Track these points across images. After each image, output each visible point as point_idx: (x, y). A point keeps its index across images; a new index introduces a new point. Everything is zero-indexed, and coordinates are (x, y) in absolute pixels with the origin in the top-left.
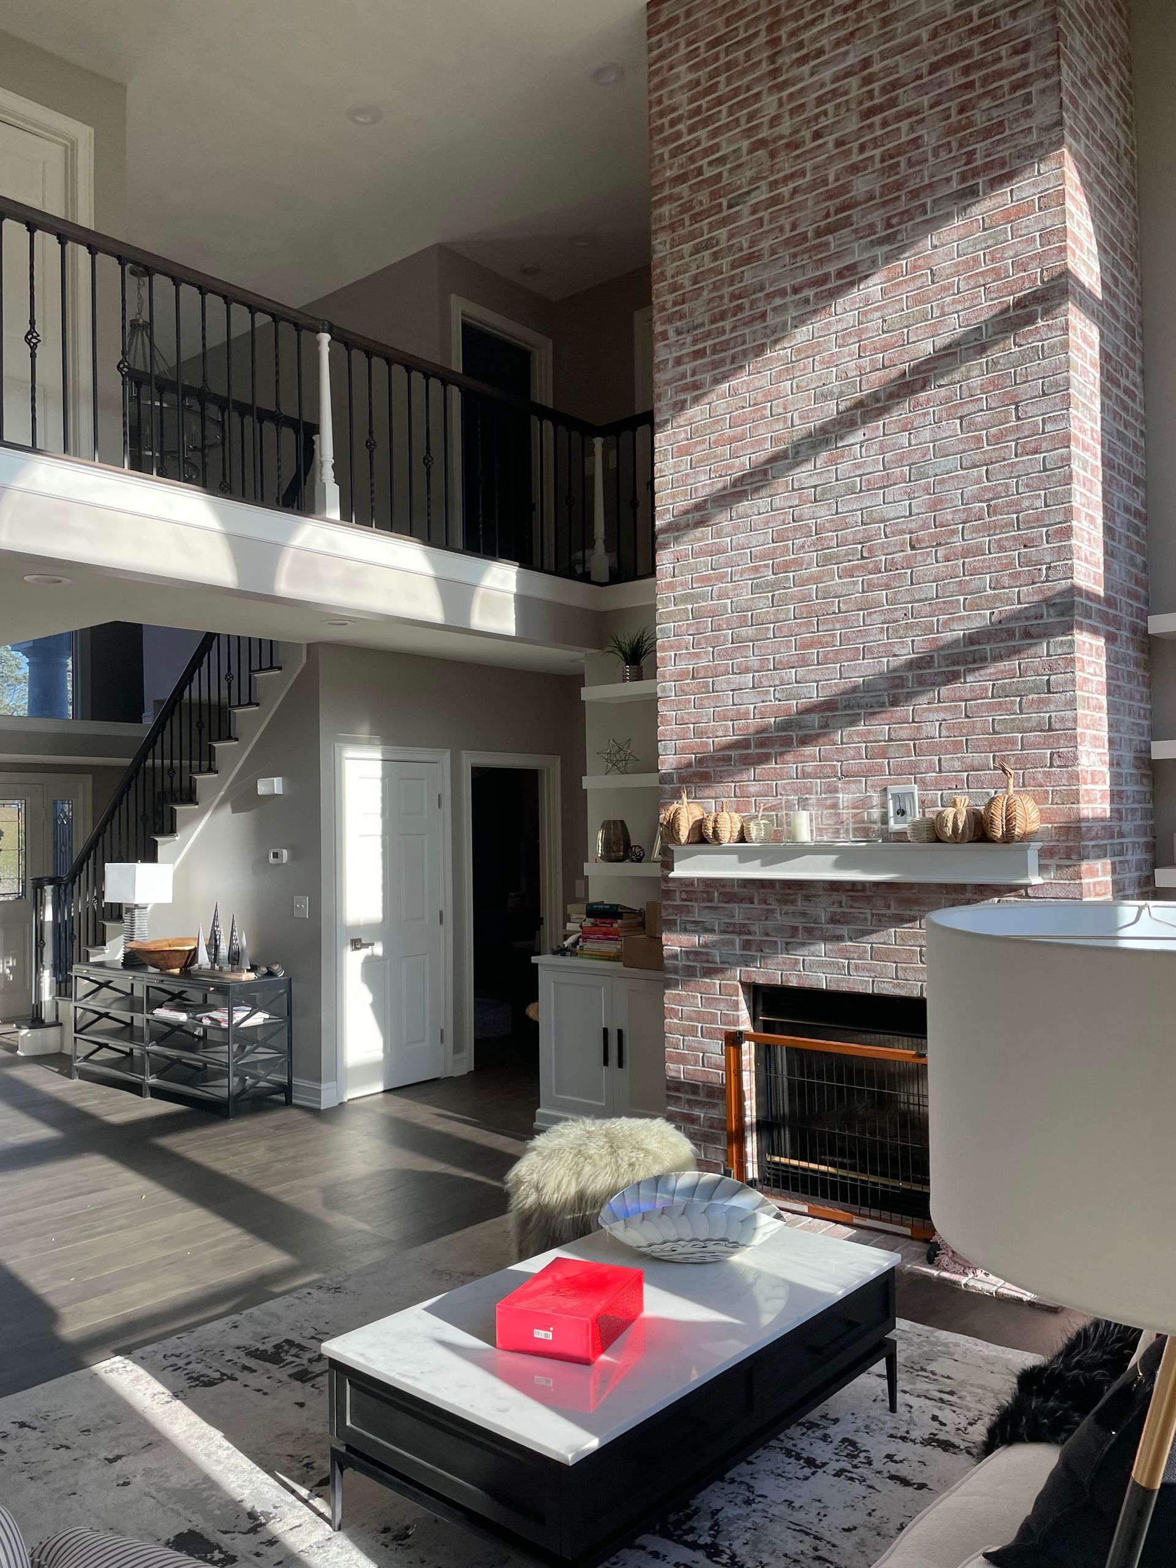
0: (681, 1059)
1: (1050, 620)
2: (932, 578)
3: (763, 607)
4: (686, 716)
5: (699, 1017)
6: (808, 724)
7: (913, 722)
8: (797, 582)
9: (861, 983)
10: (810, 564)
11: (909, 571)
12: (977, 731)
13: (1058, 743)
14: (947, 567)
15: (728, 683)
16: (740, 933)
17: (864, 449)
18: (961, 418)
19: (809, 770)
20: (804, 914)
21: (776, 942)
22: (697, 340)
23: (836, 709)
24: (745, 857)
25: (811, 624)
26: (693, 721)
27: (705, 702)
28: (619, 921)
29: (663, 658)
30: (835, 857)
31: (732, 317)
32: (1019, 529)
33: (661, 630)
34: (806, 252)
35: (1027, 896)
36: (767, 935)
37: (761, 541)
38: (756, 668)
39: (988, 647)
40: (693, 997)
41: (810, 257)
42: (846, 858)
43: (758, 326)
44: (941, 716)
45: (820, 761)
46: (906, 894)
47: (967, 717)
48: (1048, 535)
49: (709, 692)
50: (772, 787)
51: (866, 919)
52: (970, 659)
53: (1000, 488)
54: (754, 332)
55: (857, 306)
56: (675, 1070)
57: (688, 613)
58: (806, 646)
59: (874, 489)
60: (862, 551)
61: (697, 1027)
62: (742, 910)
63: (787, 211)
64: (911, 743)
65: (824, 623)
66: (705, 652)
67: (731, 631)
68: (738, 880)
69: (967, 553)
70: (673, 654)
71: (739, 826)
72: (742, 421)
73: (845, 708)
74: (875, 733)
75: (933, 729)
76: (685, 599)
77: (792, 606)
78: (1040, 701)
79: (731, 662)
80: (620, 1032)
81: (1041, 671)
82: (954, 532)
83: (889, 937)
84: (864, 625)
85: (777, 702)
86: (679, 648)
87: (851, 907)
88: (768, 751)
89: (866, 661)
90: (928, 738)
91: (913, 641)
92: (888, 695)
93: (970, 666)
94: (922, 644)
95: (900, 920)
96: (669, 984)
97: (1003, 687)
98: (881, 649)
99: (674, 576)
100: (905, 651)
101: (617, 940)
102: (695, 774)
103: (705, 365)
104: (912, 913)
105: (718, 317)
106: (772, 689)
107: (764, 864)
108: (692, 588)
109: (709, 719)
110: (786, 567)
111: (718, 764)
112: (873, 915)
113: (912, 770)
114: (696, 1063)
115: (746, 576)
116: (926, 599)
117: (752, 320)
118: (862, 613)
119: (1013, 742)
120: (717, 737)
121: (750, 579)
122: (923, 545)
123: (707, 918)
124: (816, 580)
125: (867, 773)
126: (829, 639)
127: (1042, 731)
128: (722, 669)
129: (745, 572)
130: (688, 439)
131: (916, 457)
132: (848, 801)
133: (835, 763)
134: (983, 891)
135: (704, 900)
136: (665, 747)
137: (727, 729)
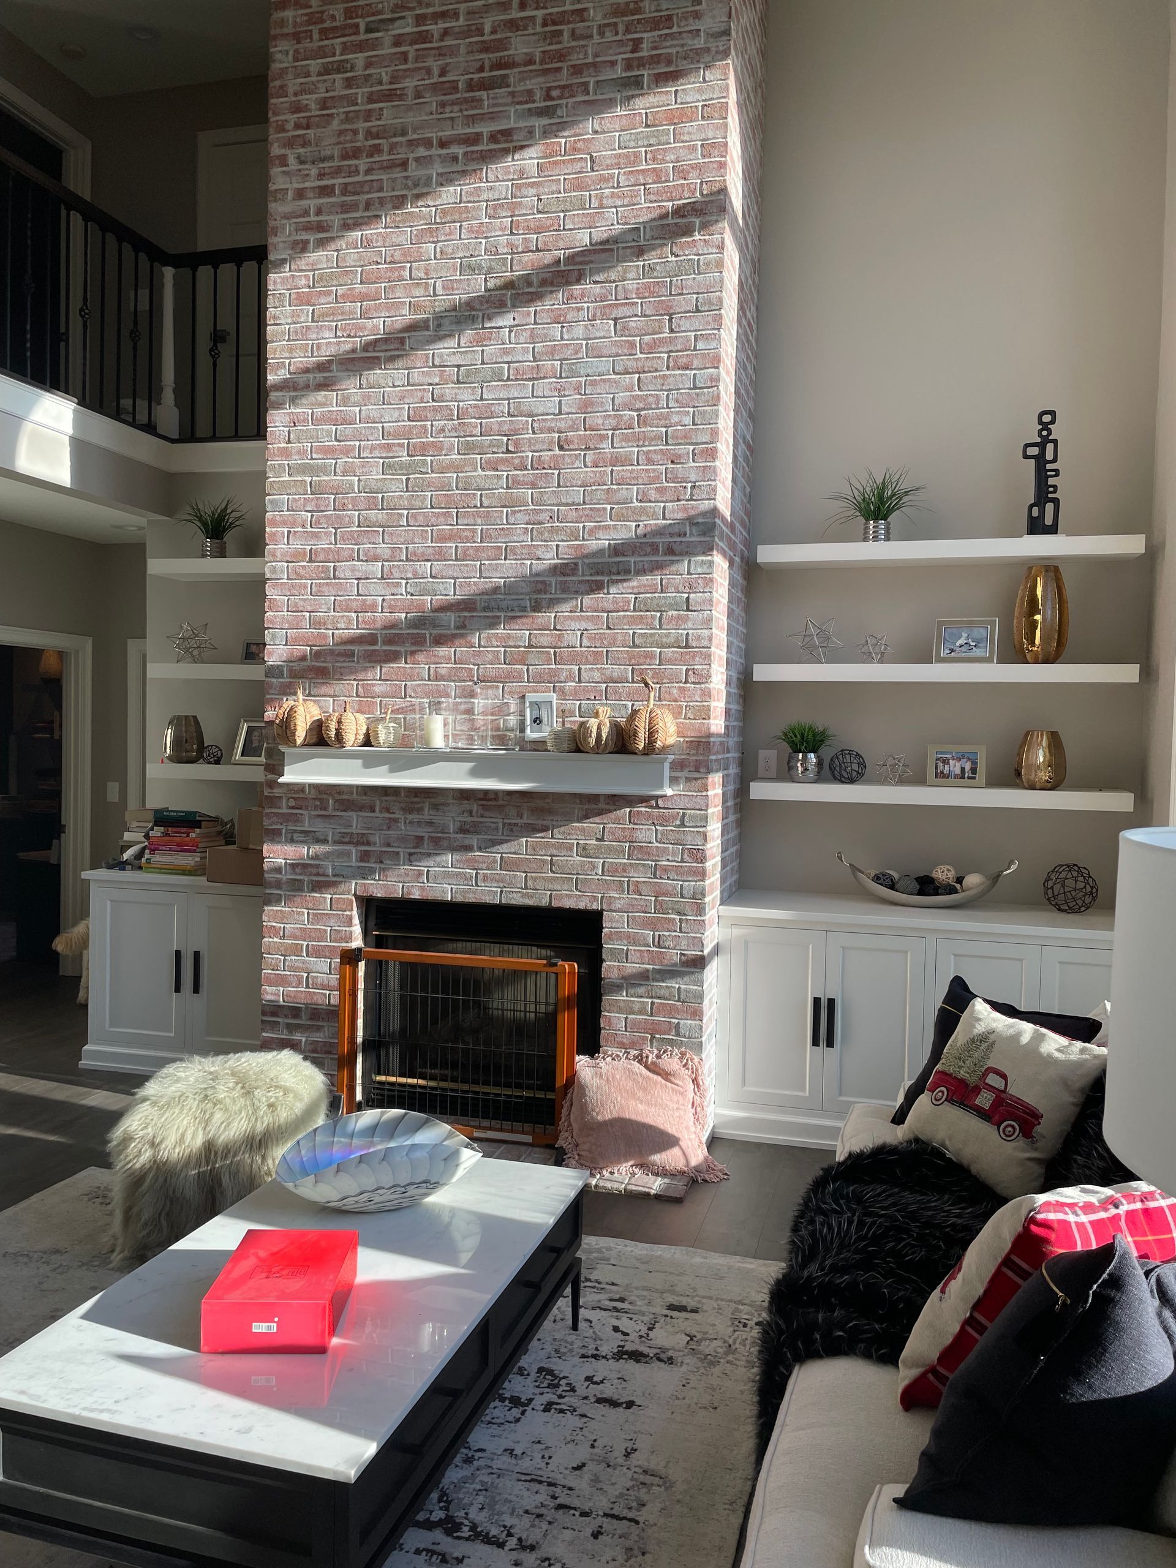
0: (282, 981)
1: (692, 539)
2: (579, 483)
3: (395, 490)
4: (301, 603)
5: (305, 934)
6: (444, 623)
7: (555, 629)
8: (436, 468)
9: (488, 893)
10: (450, 450)
11: (556, 472)
12: (618, 643)
13: (694, 660)
14: (595, 472)
15: (353, 571)
16: (358, 844)
17: (513, 334)
18: (615, 320)
19: (443, 672)
20: (430, 823)
21: (398, 853)
22: (324, 175)
23: (474, 610)
24: (371, 762)
25: (449, 514)
26: (309, 609)
27: (325, 589)
28: (198, 830)
29: (274, 534)
30: (473, 764)
31: (367, 157)
32: (667, 443)
33: (271, 502)
34: (456, 104)
35: (658, 807)
36: (389, 845)
37: (394, 417)
38: (386, 557)
39: (632, 560)
40: (299, 913)
41: (461, 110)
42: (483, 766)
43: (398, 174)
44: (584, 625)
45: (455, 663)
46: (539, 803)
47: (609, 628)
48: (694, 455)
49: (329, 578)
50: (400, 687)
51: (497, 828)
52: (614, 570)
53: (651, 399)
54: (394, 180)
55: (511, 177)
56: (271, 993)
57: (305, 486)
58: (444, 538)
59: (522, 380)
60: (507, 445)
61: (302, 945)
62: (360, 819)
63: (437, 52)
64: (552, 651)
65: (464, 516)
66: (325, 533)
67: (357, 513)
68: (358, 786)
69: (616, 461)
70: (286, 530)
71: (364, 728)
72: (377, 278)
73: (484, 609)
74: (515, 638)
75: (573, 638)
76: (303, 469)
77: (429, 494)
78: (678, 617)
79: (356, 547)
80: (197, 955)
81: (681, 588)
82: (603, 438)
83: (520, 847)
84: (508, 523)
85: (409, 597)
86: (294, 524)
87: (482, 816)
88: (398, 648)
89: (508, 562)
90: (568, 647)
91: (558, 546)
92: (530, 600)
93: (614, 577)
94: (566, 550)
95: (533, 830)
96: (269, 901)
97: (645, 601)
98: (524, 551)
99: (289, 442)
100: (549, 556)
101: (194, 851)
102: (311, 669)
103: (333, 205)
104: (545, 823)
105: (350, 154)
106: (404, 582)
107: (392, 770)
108: (312, 459)
109: (329, 609)
110: (423, 449)
111: (338, 659)
112: (504, 824)
113: (551, 679)
114: (299, 984)
115: (376, 453)
116: (573, 504)
117: (390, 166)
118: (505, 510)
119: (651, 656)
120: (337, 629)
121: (381, 458)
122: (572, 447)
123: (320, 827)
124: (457, 468)
125: (505, 678)
126: (469, 534)
127: (680, 647)
128: (346, 554)
129: (375, 449)
130: (309, 287)
131: (569, 352)
132: (483, 707)
133: (471, 666)
134: (616, 801)
135: (316, 808)
136: (274, 636)
137: (349, 622)
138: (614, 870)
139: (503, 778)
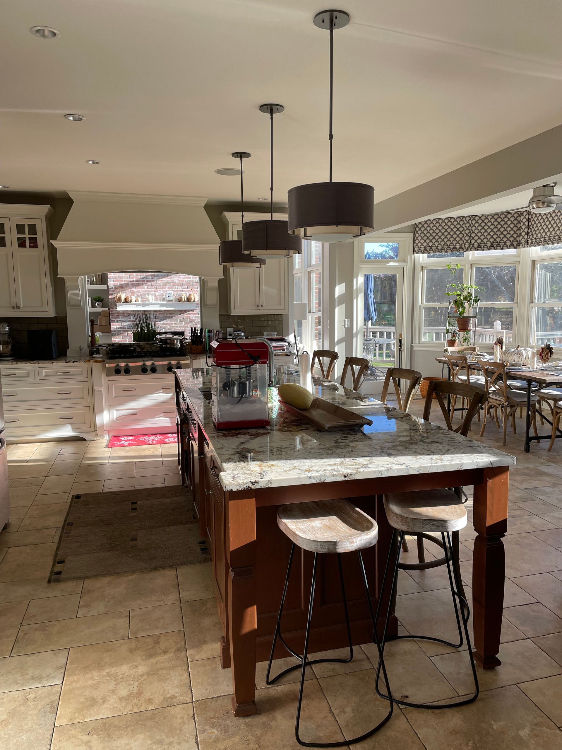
6: (149, 278)
16: (133, 322)
19: (149, 287)
24: (138, 305)
30: (159, 305)
42: (162, 305)
44: (177, 278)
46: (171, 312)
50: (142, 290)
51: (162, 317)
64: (171, 283)
68: (133, 310)
71: (135, 299)
74: (164, 281)
83: (168, 321)
87: (159, 315)
90: (175, 282)
95: (170, 317)
96: (113, 335)
102: (119, 287)
104: (172, 316)
107: (142, 307)
113: (172, 288)
119: (191, 284)
123: (123, 319)
125: (163, 288)
132: (158, 294)
134: (186, 311)
135: (123, 315)
136: (110, 280)
137: (128, 277)
138: (186, 324)
139: (167, 308)
